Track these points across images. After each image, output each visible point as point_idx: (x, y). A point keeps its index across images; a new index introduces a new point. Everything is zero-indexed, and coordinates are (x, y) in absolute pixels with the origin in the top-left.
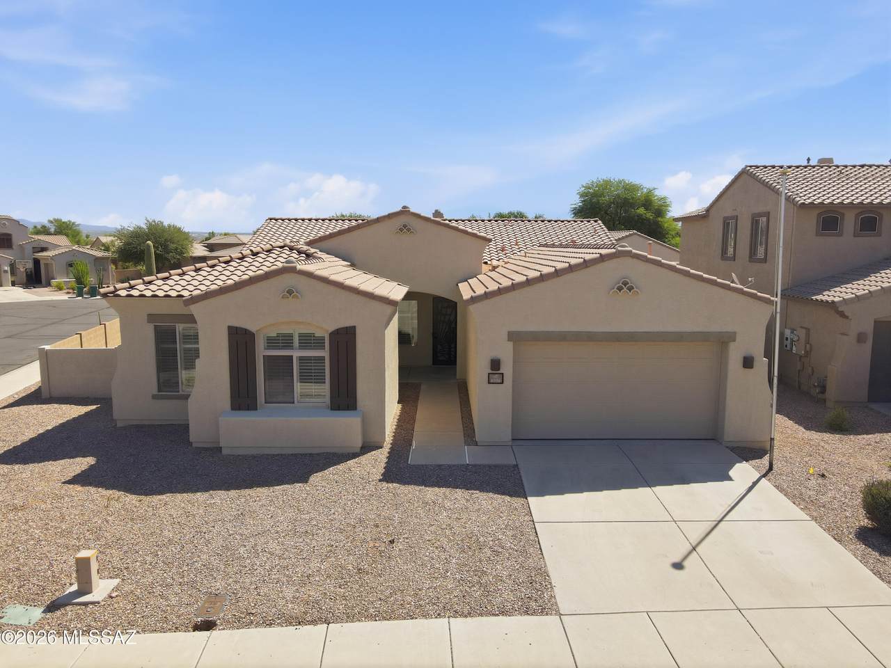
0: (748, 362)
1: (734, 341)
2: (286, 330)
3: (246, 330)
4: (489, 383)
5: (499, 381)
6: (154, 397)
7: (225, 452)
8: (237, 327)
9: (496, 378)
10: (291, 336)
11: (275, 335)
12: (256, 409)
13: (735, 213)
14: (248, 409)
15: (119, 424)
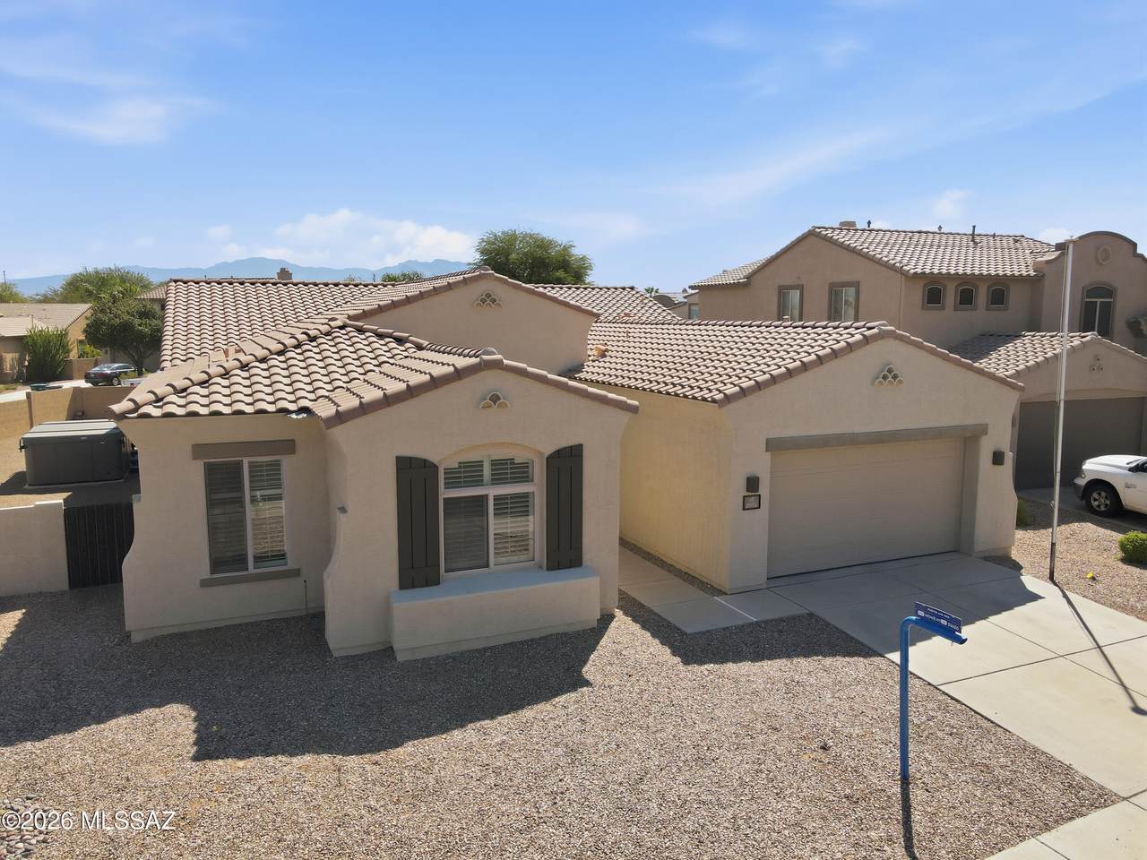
0: (998, 458)
1: (986, 434)
2: (473, 456)
3: (425, 460)
4: (744, 509)
5: (756, 506)
6: (205, 583)
7: (400, 657)
8: (410, 458)
9: (752, 502)
10: (479, 464)
11: (457, 466)
12: (437, 583)
13: (799, 282)
14: (427, 584)
15: (136, 638)
